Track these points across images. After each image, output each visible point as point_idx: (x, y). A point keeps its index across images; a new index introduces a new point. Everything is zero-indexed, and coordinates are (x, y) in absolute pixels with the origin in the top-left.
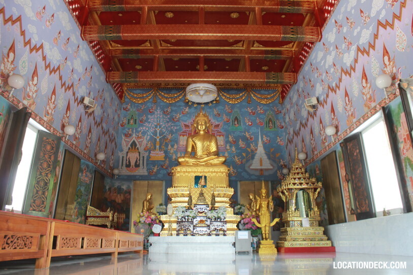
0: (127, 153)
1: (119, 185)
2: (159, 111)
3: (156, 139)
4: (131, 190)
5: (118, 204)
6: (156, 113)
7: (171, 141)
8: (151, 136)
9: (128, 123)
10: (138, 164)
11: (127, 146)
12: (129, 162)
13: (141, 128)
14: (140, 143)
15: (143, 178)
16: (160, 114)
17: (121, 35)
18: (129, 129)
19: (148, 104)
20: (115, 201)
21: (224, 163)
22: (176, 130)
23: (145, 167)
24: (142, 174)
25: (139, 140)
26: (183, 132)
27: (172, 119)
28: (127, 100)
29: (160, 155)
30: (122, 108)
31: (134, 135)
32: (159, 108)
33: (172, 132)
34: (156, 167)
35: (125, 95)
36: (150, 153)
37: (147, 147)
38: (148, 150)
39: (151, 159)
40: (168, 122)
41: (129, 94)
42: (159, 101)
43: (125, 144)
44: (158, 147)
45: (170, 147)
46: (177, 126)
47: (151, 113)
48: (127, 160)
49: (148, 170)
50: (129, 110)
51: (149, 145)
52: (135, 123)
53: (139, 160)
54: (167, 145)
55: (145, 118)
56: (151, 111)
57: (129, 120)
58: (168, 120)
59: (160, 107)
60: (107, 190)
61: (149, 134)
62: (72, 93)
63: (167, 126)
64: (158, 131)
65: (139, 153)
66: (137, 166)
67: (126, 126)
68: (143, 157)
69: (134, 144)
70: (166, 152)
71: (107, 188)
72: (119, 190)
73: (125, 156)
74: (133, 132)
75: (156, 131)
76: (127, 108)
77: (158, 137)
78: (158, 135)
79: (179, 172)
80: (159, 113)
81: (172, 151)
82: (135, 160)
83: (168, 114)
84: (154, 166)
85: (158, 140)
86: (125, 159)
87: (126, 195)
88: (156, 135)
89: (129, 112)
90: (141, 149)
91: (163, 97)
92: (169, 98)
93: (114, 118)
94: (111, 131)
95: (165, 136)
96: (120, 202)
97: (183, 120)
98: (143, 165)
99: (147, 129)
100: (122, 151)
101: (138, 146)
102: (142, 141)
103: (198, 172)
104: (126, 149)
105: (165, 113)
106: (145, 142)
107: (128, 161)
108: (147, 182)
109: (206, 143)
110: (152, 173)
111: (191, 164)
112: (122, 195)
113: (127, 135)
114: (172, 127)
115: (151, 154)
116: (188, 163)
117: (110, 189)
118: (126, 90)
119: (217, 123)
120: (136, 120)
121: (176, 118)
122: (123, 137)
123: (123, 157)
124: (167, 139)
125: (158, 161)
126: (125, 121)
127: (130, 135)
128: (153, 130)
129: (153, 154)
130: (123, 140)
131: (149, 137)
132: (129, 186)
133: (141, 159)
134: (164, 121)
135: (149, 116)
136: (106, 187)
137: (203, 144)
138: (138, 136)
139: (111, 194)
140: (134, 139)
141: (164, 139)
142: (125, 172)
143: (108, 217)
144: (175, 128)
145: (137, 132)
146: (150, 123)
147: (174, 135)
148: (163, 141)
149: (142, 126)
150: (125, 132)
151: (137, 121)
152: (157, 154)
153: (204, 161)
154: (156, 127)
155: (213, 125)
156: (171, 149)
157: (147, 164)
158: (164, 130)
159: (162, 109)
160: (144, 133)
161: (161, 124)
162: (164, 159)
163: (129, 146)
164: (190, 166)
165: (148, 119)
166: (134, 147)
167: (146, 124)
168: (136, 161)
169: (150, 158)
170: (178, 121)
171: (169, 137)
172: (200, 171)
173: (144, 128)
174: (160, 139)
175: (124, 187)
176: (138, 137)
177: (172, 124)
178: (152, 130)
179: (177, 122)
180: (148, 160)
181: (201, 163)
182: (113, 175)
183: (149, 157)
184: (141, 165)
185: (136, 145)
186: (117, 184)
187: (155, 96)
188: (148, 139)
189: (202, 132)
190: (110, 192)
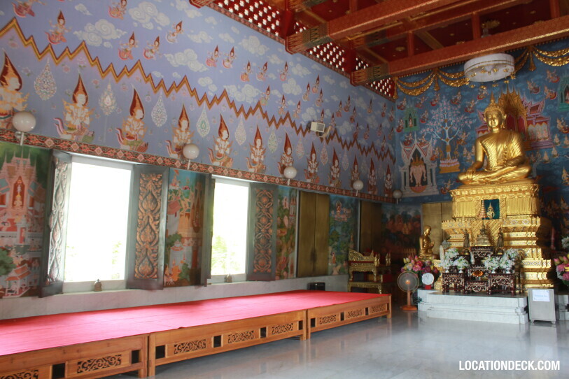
0: (410, 167)
1: (404, 210)
2: (444, 101)
3: (445, 143)
4: (420, 216)
5: (405, 236)
6: (441, 105)
7: (466, 142)
8: (438, 139)
9: (407, 126)
10: (425, 180)
11: (408, 157)
12: (414, 179)
13: (424, 130)
14: (425, 151)
15: (433, 199)
16: (447, 106)
17: (328, 36)
18: (408, 135)
19: (429, 94)
20: (400, 232)
21: (528, 176)
22: (472, 125)
23: (435, 184)
24: (431, 194)
25: (424, 147)
26: (483, 127)
27: (465, 111)
28: (400, 94)
29: (453, 165)
30: (396, 107)
31: (416, 142)
32: (444, 97)
33: (466, 129)
34: (449, 182)
35: (398, 87)
36: (439, 163)
37: (434, 155)
38: (435, 159)
39: (441, 172)
40: (459, 115)
41: (402, 85)
42: (442, 86)
43: (406, 155)
44: (448, 153)
45: (465, 151)
46: (473, 119)
47: (435, 106)
48: (410, 177)
49: (438, 187)
50: (405, 107)
51: (437, 153)
52: (415, 125)
53: (426, 176)
54: (461, 150)
55: (426, 115)
56: (434, 103)
57: (406, 121)
58: (459, 113)
59: (446, 96)
60: (389, 220)
61: (435, 136)
62: (289, 125)
63: (458, 121)
64: (447, 131)
65: (425, 165)
66: (424, 183)
67: (404, 130)
68: (431, 170)
69: (417, 154)
70: (460, 160)
71: (388, 216)
72: (405, 218)
73: (407, 171)
74: (413, 138)
75: (443, 132)
76: (402, 105)
77: (447, 140)
78: (447, 136)
79: (459, 196)
80: (445, 104)
81: (469, 157)
82: (421, 175)
83: (458, 103)
84: (447, 182)
85: (448, 144)
86: (407, 175)
87: (415, 223)
88: (444, 137)
89: (405, 111)
90: (427, 159)
91: (448, 79)
92: (455, 80)
93: (381, 126)
94: (378, 143)
95: (457, 137)
96: (407, 232)
97: (480, 109)
98: (432, 181)
99: (432, 130)
100: (403, 165)
101: (422, 156)
102: (426, 149)
103: (486, 194)
104: (407, 162)
105: (453, 103)
106: (431, 149)
107: (411, 179)
108: (439, 204)
109: (501, 147)
110: (445, 191)
111: (478, 182)
112: (409, 224)
113: (406, 143)
114: (466, 122)
115: (441, 165)
116: (474, 181)
117: (392, 217)
118: (397, 81)
119: (534, 104)
120: (415, 120)
121: (470, 108)
122: (402, 146)
123: (405, 173)
124: (461, 140)
125: (451, 173)
126: (402, 124)
127: (411, 142)
128: (440, 130)
129: (444, 164)
130: (403, 150)
131: (435, 141)
132: (417, 211)
133: (429, 173)
134: (453, 114)
135: (432, 111)
136: (386, 215)
137: (497, 149)
138: (421, 142)
139: (396, 224)
140: (416, 146)
141: (456, 141)
142: (409, 193)
143: (373, 262)
144: (471, 122)
145: (420, 136)
146: (433, 120)
147: (469, 133)
148: (456, 145)
149: (425, 127)
150: (403, 138)
151: (418, 121)
152: (449, 164)
153: (498, 177)
154: (443, 125)
155: (528, 109)
156: (467, 155)
157: (437, 180)
158: (455, 128)
159: (449, 98)
160: (429, 136)
161: (450, 119)
162: (459, 171)
163: (411, 157)
164: (476, 185)
165: (431, 115)
166: (417, 158)
167: (430, 123)
168: (423, 178)
169: (440, 170)
170: (473, 111)
171: (463, 137)
172: (489, 193)
173: (428, 129)
174: (450, 142)
175: (411, 213)
176: (421, 144)
177: (466, 118)
178: (438, 131)
179: (472, 114)
180: (437, 174)
181: (493, 179)
182: (394, 200)
183: (438, 169)
184: (429, 182)
185: (419, 155)
186: (401, 210)
187: (437, 81)
188: (434, 144)
189: (496, 130)
190: (394, 221)
